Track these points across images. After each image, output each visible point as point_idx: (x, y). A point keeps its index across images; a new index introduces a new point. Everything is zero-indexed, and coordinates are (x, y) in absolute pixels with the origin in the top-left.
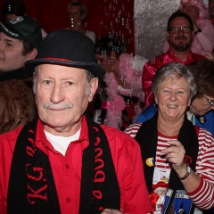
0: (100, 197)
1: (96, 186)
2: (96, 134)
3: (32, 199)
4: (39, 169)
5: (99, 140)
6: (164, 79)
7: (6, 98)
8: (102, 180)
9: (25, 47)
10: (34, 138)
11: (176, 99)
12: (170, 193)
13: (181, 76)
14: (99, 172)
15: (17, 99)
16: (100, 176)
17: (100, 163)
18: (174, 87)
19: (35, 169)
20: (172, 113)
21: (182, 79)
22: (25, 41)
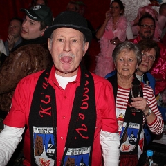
0: (83, 118)
1: (82, 111)
2: (86, 79)
3: (42, 114)
4: (49, 97)
5: (87, 82)
6: (120, 52)
7: (30, 55)
8: (86, 108)
9: (41, 25)
10: (48, 78)
11: (128, 65)
12: (125, 125)
13: (130, 50)
14: (85, 103)
15: (36, 56)
16: (85, 105)
17: (86, 97)
18: (127, 57)
19: (46, 96)
20: (126, 74)
21: (132, 52)
22: (41, 22)
